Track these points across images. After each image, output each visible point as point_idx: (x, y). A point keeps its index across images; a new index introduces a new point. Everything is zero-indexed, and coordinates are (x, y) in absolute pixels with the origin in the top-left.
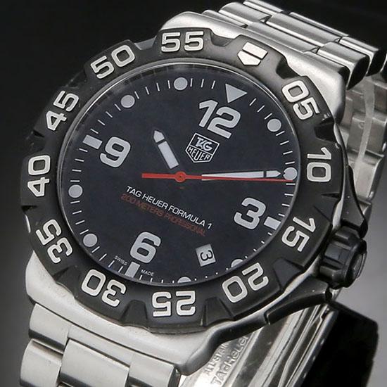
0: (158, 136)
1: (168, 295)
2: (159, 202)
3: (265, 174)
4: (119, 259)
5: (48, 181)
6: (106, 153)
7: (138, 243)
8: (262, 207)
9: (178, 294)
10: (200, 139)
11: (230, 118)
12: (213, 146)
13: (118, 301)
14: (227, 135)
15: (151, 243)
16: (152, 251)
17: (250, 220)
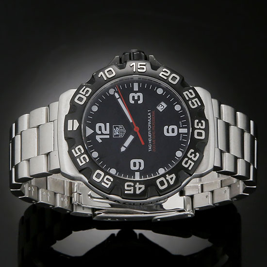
0: (123, 149)
1: (190, 102)
2: (149, 136)
3: (118, 98)
4: (181, 138)
5: (167, 175)
6: (139, 168)
7: (171, 134)
8: (131, 95)
9: (187, 99)
10: (115, 134)
11: (100, 127)
12: (115, 127)
13: (202, 121)
14: (108, 124)
15: (168, 129)
16: (171, 127)
17: (139, 97)
